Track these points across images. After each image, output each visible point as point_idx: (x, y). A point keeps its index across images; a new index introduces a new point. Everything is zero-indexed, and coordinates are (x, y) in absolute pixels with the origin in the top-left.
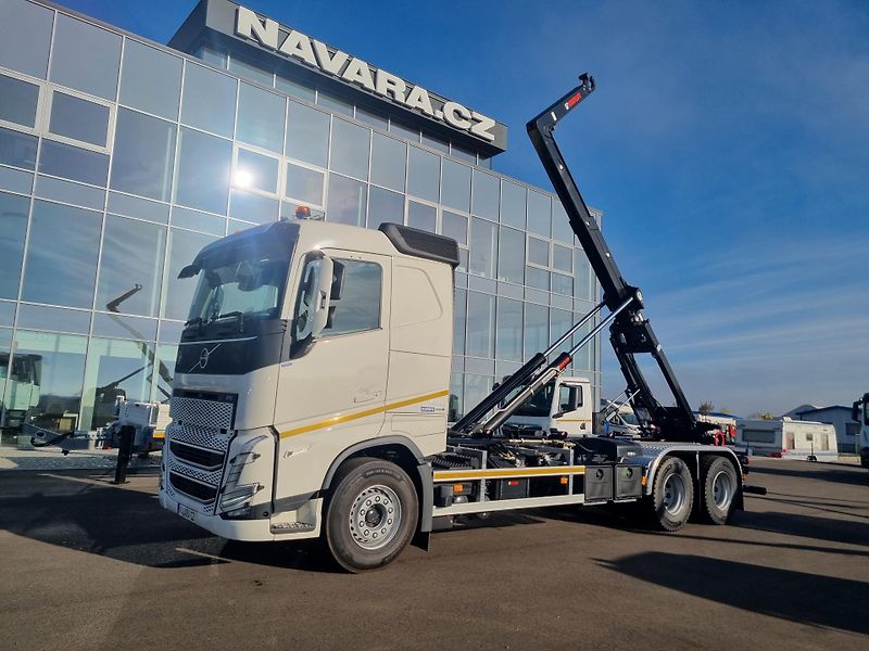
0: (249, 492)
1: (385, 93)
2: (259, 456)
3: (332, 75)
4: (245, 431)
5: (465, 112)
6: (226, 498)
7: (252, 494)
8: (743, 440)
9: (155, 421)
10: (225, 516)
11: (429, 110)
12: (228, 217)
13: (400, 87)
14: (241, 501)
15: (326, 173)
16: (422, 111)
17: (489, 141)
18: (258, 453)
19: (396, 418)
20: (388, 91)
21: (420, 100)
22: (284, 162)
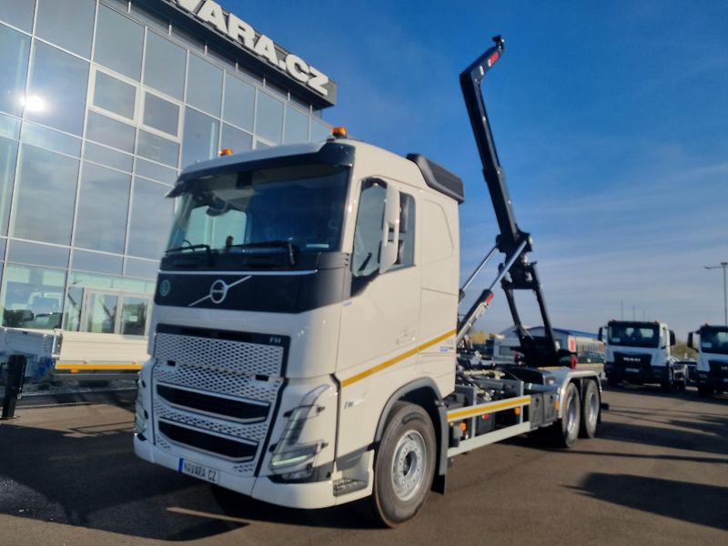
0: (311, 451)
1: (236, 38)
2: (323, 408)
3: (187, 12)
4: (300, 380)
5: (304, 66)
6: (277, 457)
7: (314, 453)
8: (500, 353)
9: (58, 350)
10: (277, 479)
11: (273, 58)
12: (84, 139)
13: (249, 34)
14: (300, 461)
15: (182, 106)
16: (267, 59)
17: (323, 95)
18: (322, 406)
19: (426, 359)
20: (240, 36)
21: (265, 48)
22: (142, 90)
